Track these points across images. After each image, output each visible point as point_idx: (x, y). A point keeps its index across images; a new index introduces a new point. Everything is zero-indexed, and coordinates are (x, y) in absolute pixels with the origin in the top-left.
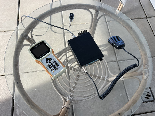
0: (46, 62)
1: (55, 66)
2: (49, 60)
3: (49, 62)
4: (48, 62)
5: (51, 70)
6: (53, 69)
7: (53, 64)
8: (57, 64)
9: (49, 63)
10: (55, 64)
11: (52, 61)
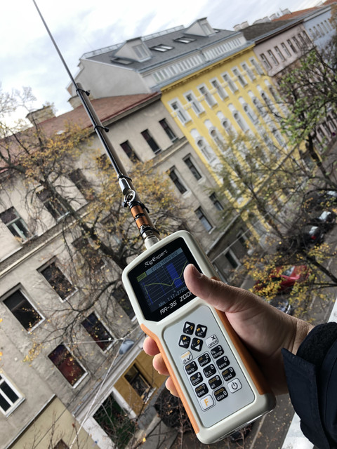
0: (182, 343)
1: (219, 373)
2: (193, 336)
3: (193, 348)
4: (186, 346)
5: (198, 391)
6: (207, 391)
7: (209, 360)
8: (228, 363)
9: (193, 352)
10: (219, 363)
11: (208, 341)
